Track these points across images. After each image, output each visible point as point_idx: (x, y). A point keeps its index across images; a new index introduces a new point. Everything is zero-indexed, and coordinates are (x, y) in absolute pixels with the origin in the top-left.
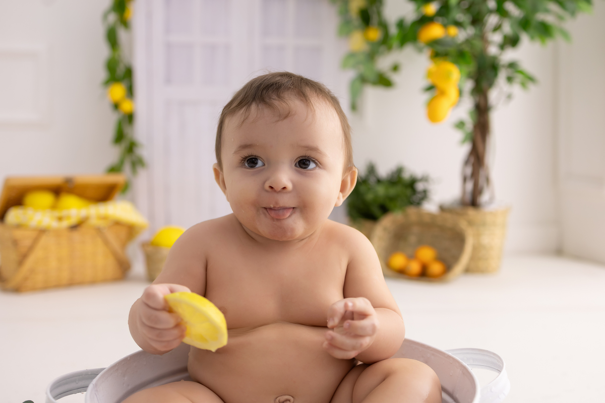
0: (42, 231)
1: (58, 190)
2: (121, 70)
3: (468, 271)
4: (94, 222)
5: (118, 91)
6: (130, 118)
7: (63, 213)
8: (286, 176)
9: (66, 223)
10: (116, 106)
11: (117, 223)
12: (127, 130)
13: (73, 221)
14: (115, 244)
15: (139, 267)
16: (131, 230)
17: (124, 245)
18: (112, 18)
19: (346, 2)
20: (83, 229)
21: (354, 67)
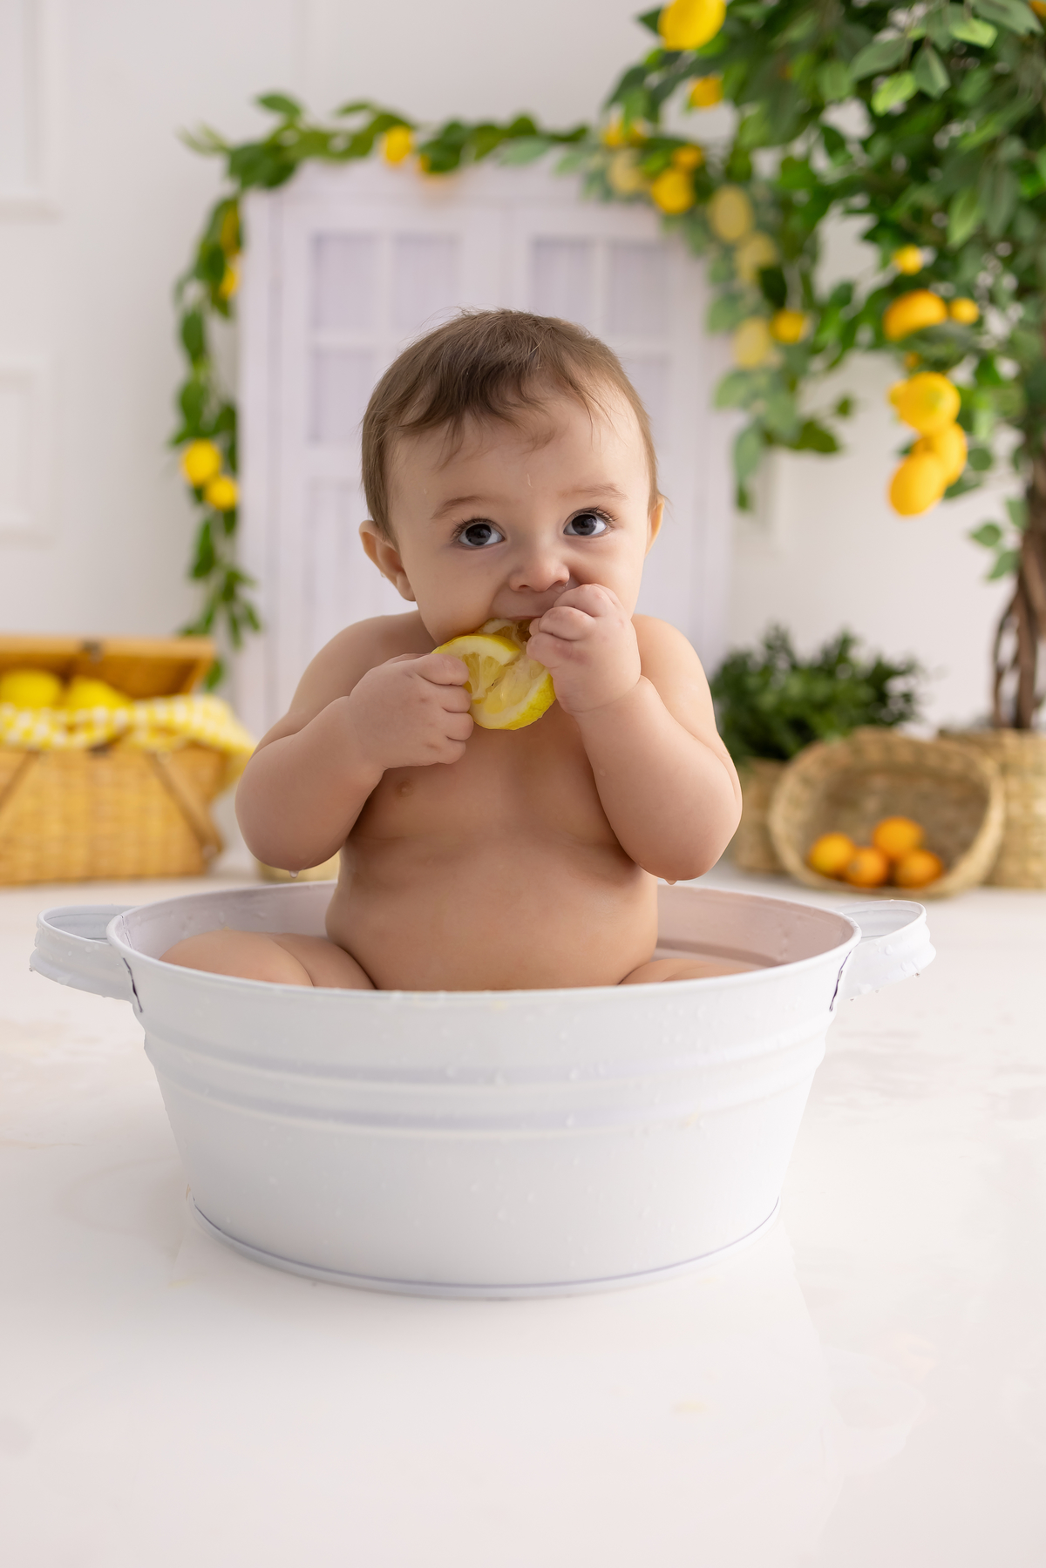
0: (33, 754)
1: (67, 670)
2: (211, 411)
3: (992, 879)
4: (144, 739)
5: (203, 459)
6: (229, 518)
7: (79, 716)
9: (83, 739)
11: (196, 746)
12: (222, 547)
13: (99, 734)
14: (191, 796)
16: (224, 763)
17: (209, 798)
18: (195, 292)
19: (728, 251)
20: (119, 755)
21: (745, 404)
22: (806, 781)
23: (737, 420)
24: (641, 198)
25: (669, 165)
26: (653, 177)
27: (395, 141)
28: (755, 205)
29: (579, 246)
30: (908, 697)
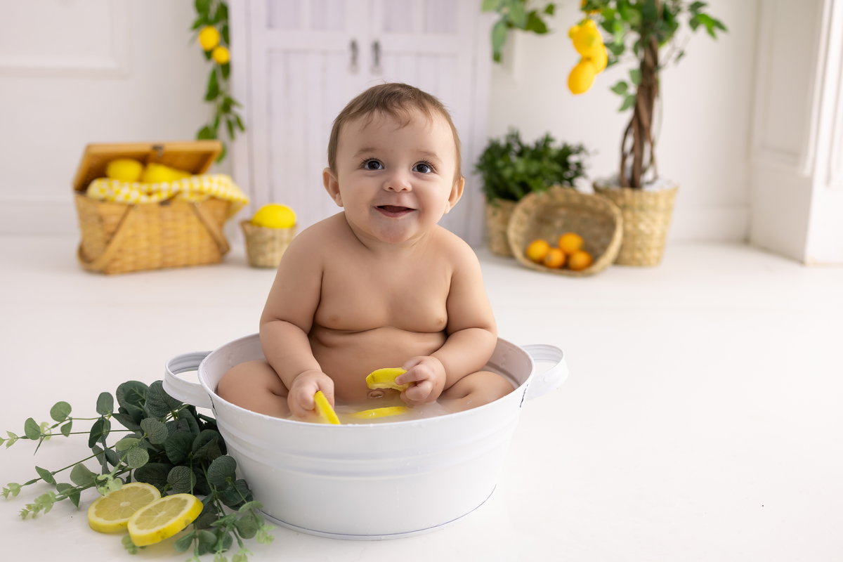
0: (131, 206)
1: (144, 160)
2: (213, 8)
3: (617, 262)
4: (187, 197)
5: (210, 36)
6: (226, 69)
7: (154, 187)
8: (405, 178)
9: (155, 198)
10: (209, 54)
11: (214, 199)
12: (222, 85)
13: (164, 196)
14: (213, 224)
15: (238, 248)
16: (229, 207)
17: (221, 225)
20: (175, 205)
21: (498, 10)
22: (527, 212)
23: (495, 17)
30: (579, 165)
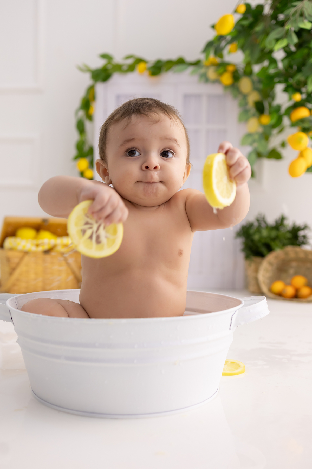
0: (26, 253)
1: (38, 228)
2: (86, 148)
4: (60, 249)
5: (83, 163)
7: (40, 241)
9: (41, 249)
10: (82, 174)
13: (46, 247)
18: (81, 113)
19: (245, 97)
20: (53, 254)
21: (251, 144)
22: (270, 264)
23: (248, 149)
24: (217, 81)
25: (225, 71)
26: (221, 74)
27: (141, 66)
28: (253, 82)
29: (198, 96)
30: (304, 237)
